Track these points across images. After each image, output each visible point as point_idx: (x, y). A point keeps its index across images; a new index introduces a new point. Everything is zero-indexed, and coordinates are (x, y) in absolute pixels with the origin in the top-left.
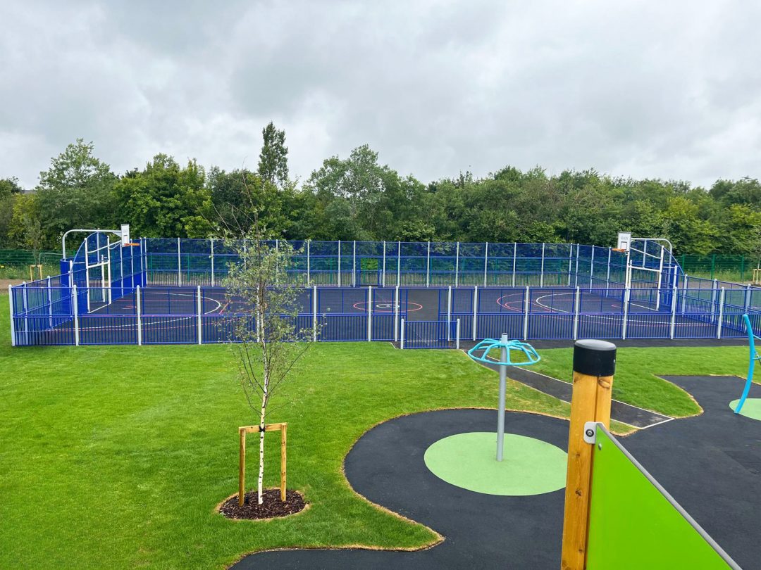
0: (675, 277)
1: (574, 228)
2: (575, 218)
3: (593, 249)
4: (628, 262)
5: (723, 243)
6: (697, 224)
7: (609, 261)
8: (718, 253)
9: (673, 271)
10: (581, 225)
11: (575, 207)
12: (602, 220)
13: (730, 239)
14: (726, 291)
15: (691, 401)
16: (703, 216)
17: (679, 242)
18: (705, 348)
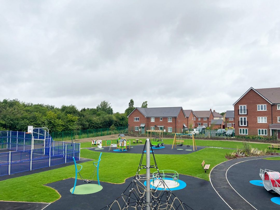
0: (50, 142)
1: (9, 124)
2: (9, 120)
3: (17, 133)
4: (32, 137)
5: (66, 127)
6: (57, 121)
7: (25, 137)
8: (64, 131)
9: (49, 139)
10: (12, 122)
11: (9, 115)
12: (21, 120)
13: (68, 125)
14: (67, 146)
15: (57, 193)
16: (59, 118)
17: (51, 127)
18: (61, 168)
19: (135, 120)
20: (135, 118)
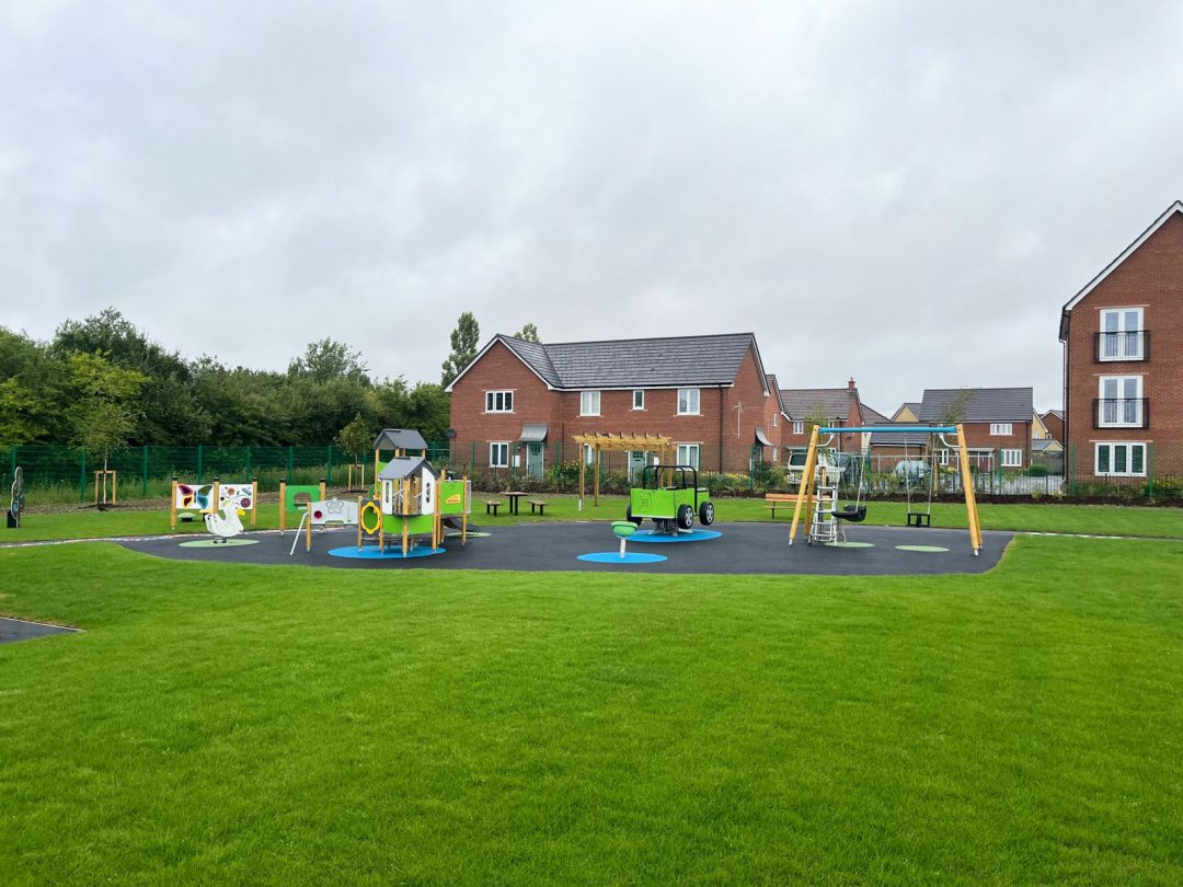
19: (491, 408)
20: (491, 395)
